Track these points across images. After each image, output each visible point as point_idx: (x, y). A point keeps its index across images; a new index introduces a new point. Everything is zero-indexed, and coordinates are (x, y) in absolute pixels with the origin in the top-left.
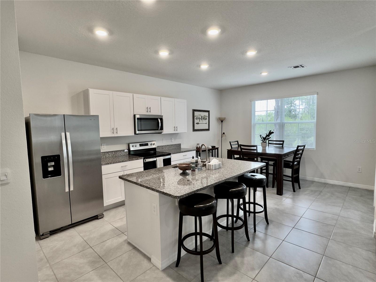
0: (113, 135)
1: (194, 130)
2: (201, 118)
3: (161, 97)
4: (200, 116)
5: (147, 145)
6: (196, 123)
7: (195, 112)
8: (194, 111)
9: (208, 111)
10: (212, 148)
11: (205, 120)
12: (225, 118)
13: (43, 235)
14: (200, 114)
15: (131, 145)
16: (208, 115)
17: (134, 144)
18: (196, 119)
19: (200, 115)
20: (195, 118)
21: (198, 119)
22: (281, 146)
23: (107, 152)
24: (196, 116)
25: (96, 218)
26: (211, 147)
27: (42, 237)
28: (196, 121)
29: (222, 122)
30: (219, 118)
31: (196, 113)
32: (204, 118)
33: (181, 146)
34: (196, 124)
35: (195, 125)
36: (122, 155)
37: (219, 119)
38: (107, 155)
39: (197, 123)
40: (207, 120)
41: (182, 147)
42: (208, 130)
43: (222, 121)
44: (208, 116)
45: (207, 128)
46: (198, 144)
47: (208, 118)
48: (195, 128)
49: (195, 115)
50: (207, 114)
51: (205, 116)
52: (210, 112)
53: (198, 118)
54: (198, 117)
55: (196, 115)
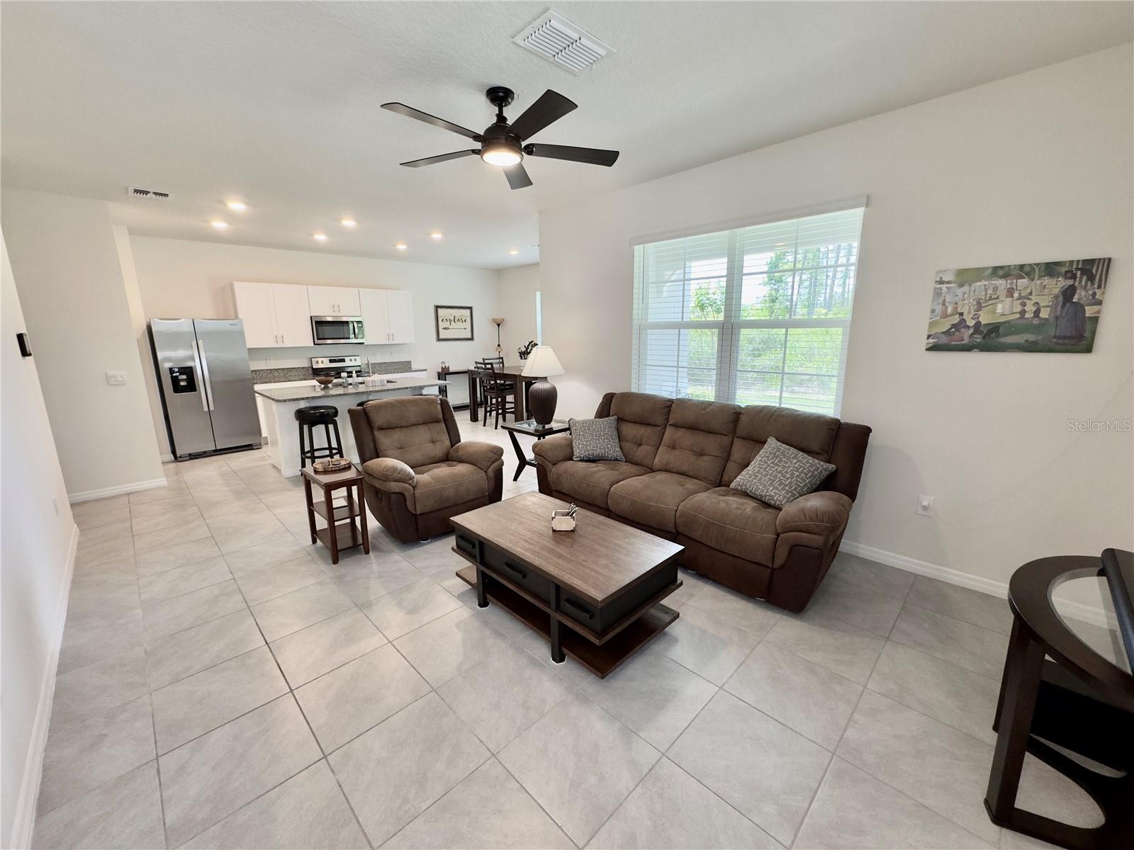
0: (278, 346)
1: (439, 339)
2: (454, 319)
3: (359, 289)
5: (343, 361)
7: (439, 310)
8: (437, 307)
9: (470, 308)
11: (463, 322)
12: (503, 319)
13: (180, 457)
14: (450, 313)
15: (313, 360)
17: (319, 360)
18: (443, 321)
19: (451, 315)
20: (440, 320)
23: (276, 370)
24: (441, 317)
25: (249, 447)
27: (180, 459)
28: (441, 325)
29: (499, 327)
30: (492, 319)
31: (443, 312)
32: (459, 319)
33: (411, 366)
35: (442, 330)
37: (493, 321)
38: (276, 374)
39: (447, 329)
40: (468, 324)
42: (471, 339)
43: (499, 325)
44: (469, 316)
45: (470, 336)
46: (443, 363)
47: (469, 319)
48: (441, 337)
49: (439, 315)
50: (465, 312)
51: (461, 316)
52: (474, 309)
53: (447, 320)
54: (446, 317)
55: (443, 315)
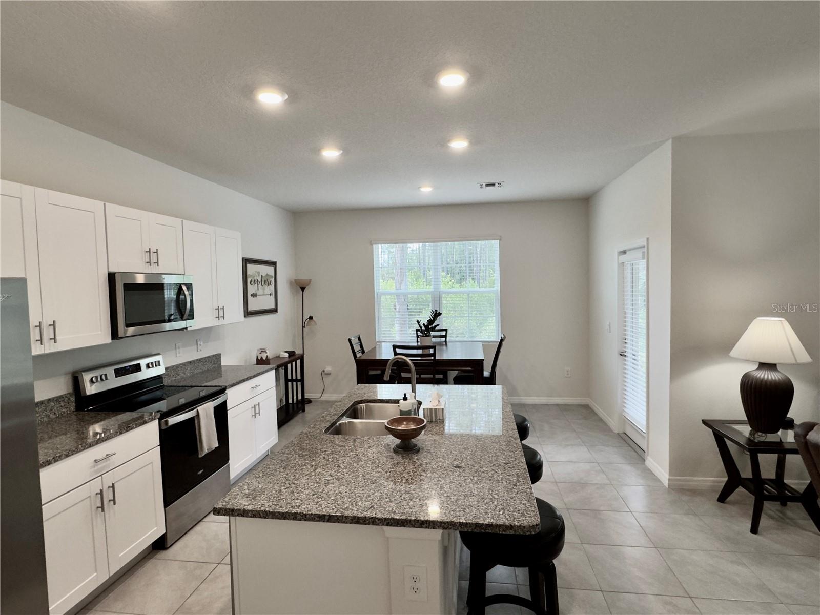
0: (40, 350)
1: (248, 313)
2: (260, 280)
3: (184, 220)
4: (259, 275)
5: (136, 368)
6: (251, 295)
7: (249, 266)
8: (246, 261)
9: (273, 264)
10: (289, 356)
11: (268, 285)
12: (311, 280)
14: (258, 271)
15: (87, 377)
16: (272, 274)
17: (97, 373)
18: (251, 284)
19: (259, 273)
20: (248, 281)
21: (255, 283)
22: (443, 339)
24: (250, 276)
26: (286, 355)
28: (251, 289)
29: (303, 291)
30: (295, 280)
31: (251, 268)
32: (265, 281)
33: (220, 361)
34: (252, 298)
35: (250, 298)
36: (52, 416)
37: (297, 284)
39: (254, 295)
40: (272, 287)
41: (225, 362)
42: (274, 311)
43: (303, 289)
44: (273, 276)
45: (273, 307)
46: (263, 351)
47: (273, 281)
48: (250, 308)
49: (248, 273)
50: (270, 270)
51: (268, 275)
52: (278, 265)
53: (254, 281)
54: (255, 279)
55: (251, 274)
